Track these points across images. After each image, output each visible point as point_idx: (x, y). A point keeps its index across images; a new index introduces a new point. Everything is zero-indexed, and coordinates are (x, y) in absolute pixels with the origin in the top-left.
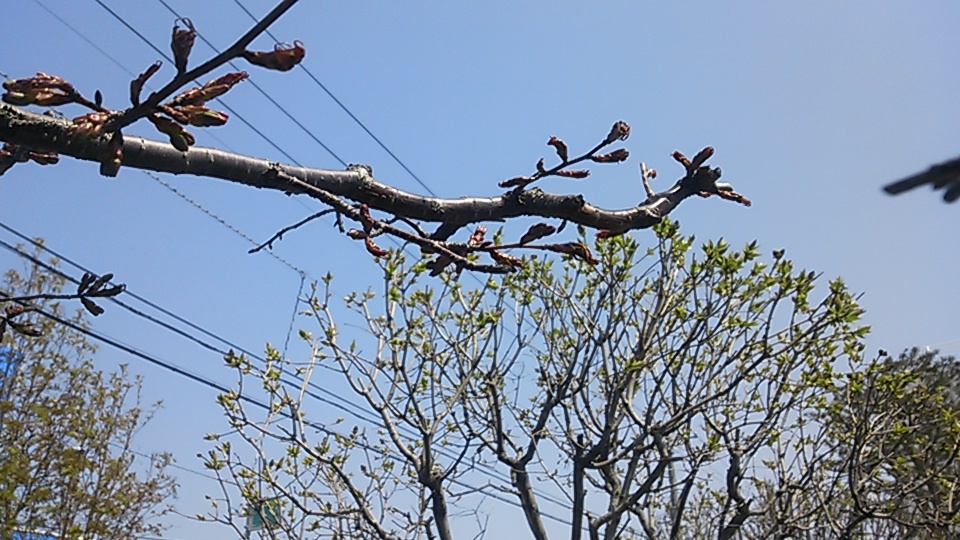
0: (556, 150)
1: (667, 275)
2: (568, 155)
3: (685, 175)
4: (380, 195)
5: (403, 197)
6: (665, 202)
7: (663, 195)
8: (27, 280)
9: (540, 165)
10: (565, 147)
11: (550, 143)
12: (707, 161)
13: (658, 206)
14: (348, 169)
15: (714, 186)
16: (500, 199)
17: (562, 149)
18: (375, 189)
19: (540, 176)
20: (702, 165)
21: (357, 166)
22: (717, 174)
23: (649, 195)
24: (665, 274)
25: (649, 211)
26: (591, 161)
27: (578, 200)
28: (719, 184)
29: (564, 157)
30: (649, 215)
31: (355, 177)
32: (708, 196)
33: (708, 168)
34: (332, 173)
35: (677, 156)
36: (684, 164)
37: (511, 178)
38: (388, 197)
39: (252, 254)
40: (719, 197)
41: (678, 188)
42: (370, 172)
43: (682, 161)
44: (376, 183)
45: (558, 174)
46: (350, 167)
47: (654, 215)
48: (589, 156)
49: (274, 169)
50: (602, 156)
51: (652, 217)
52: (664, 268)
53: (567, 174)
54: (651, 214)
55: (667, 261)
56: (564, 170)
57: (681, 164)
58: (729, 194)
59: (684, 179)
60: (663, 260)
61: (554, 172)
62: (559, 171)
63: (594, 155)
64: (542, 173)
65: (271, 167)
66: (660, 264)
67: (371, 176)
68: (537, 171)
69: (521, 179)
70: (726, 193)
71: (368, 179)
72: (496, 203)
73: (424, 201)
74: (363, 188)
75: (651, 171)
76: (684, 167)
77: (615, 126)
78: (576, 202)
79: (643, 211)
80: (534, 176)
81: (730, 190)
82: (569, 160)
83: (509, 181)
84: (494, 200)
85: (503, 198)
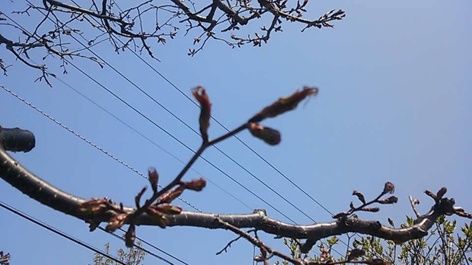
0: (358, 197)
1: (446, 245)
2: (365, 200)
3: (435, 203)
4: (272, 226)
5: (284, 226)
6: (427, 221)
7: (425, 217)
8: (128, 254)
9: (351, 205)
10: (362, 196)
11: (354, 194)
12: (445, 195)
13: (424, 224)
14: (254, 213)
15: (453, 209)
16: (335, 223)
17: (361, 197)
18: (269, 223)
19: (353, 211)
20: (443, 197)
21: (258, 210)
22: (452, 202)
23: (418, 216)
24: (445, 245)
25: (419, 228)
26: (378, 203)
27: (377, 224)
28: (455, 207)
29: (364, 201)
30: (420, 231)
31: (258, 217)
32: (451, 215)
33: (446, 199)
34: (246, 216)
35: (427, 193)
36: (432, 197)
37: (338, 213)
38: (276, 226)
39: (218, 255)
40: (458, 216)
41: (433, 212)
42: (265, 213)
43: (431, 195)
44: (269, 219)
45: (363, 210)
46: (255, 211)
47: (423, 231)
48: (376, 201)
49: (216, 219)
50: (384, 200)
51: (422, 232)
52: (443, 241)
53: (367, 210)
54: (421, 230)
55: (444, 237)
56: (366, 207)
57: (431, 197)
58: (463, 214)
59: (435, 205)
60: (442, 236)
61: (360, 209)
62: (363, 208)
63: (379, 200)
64: (353, 209)
65: (215, 218)
66: (440, 238)
67: (266, 215)
68: (350, 209)
69: (343, 213)
70: (461, 213)
71: (265, 217)
72: (334, 225)
73: (295, 228)
74: (263, 222)
75: (415, 200)
76: (433, 199)
77: (386, 185)
78: (376, 225)
79: (416, 228)
80: (350, 211)
81: (463, 211)
82: (366, 202)
83: (337, 215)
84: (332, 224)
85: (337, 223)
